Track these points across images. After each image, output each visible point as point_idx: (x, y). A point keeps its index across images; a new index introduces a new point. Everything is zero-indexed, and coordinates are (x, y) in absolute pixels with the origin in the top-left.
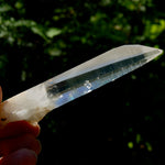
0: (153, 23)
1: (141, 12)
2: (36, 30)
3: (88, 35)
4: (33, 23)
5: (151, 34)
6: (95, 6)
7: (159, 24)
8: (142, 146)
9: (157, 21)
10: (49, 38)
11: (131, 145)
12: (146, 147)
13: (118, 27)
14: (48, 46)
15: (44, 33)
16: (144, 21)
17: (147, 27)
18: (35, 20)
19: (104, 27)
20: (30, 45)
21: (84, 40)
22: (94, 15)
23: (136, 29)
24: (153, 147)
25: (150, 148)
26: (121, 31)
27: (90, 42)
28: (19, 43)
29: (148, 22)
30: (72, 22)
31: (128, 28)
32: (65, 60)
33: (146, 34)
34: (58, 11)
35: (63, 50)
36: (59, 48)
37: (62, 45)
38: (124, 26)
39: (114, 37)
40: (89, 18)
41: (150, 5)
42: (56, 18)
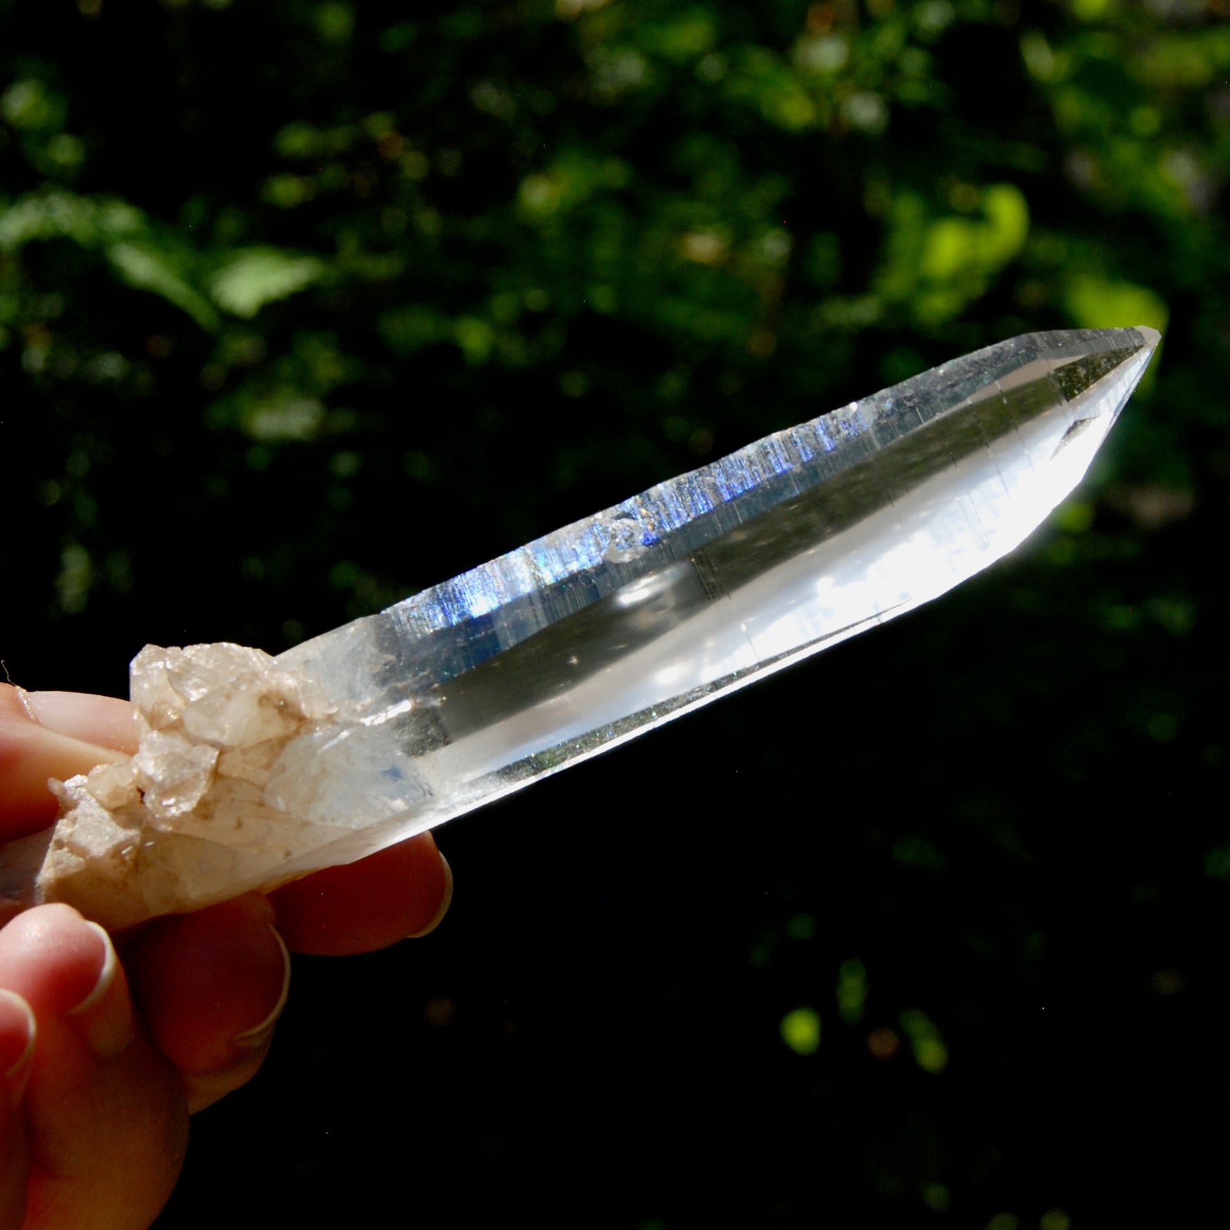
0: (939, 210)
1: (855, 139)
2: (139, 266)
3: (503, 305)
4: (122, 217)
5: (924, 285)
6: (543, 101)
7: (977, 217)
8: (882, 1044)
9: (960, 193)
10: (230, 319)
11: (801, 1030)
12: (906, 1048)
13: (704, 246)
14: (238, 376)
15: (198, 281)
16: (877, 195)
17: (902, 241)
18: (133, 198)
19: (605, 251)
20: (111, 366)
21: (475, 337)
22: (539, 164)
23: (826, 255)
24: (949, 1040)
25: (931, 1054)
26: (725, 269)
27: (516, 352)
28: (36, 356)
29: (906, 209)
30: (392, 220)
31: (773, 246)
32: (345, 464)
33: (894, 283)
34: (297, 140)
35: (334, 399)
36: (304, 384)
37: (327, 366)
38: (742, 235)
40: (508, 190)
41: (914, 90)
42: (286, 191)
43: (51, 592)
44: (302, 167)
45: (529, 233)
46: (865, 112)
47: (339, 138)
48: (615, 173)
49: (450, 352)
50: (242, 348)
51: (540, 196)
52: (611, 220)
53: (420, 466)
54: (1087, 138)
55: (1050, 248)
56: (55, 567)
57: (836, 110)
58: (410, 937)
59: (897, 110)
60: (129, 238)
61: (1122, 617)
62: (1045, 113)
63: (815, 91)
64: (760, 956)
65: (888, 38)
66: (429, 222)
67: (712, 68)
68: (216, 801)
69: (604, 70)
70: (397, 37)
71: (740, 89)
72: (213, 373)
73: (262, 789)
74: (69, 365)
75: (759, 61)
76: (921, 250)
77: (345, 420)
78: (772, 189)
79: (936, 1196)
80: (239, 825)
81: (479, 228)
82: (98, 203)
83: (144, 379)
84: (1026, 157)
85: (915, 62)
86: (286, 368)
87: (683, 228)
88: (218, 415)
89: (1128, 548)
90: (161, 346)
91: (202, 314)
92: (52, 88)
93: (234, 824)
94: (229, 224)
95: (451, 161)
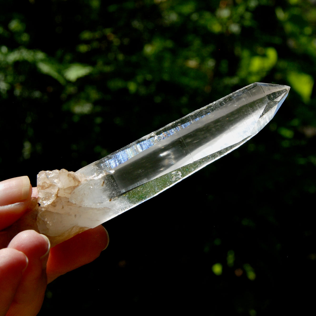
0: (254, 54)
1: (232, 36)
2: (45, 68)
3: (140, 78)
4: (40, 55)
5: (250, 74)
7: (264, 56)
8: (238, 273)
9: (259, 50)
10: (69, 82)
11: (217, 269)
12: (245, 274)
13: (192, 63)
14: (70, 97)
15: (60, 72)
16: (238, 50)
17: (244, 62)
18: (43, 50)
19: (167, 64)
20: (37, 94)
21: (132, 87)
22: (149, 42)
23: (224, 66)
24: (256, 272)
25: (251, 275)
26: (198, 69)
27: (143, 91)
28: (18, 91)
29: (245, 54)
30: (111, 56)
31: (211, 63)
32: (99, 120)
33: (242, 73)
34: (86, 35)
35: (95, 103)
36: (88, 99)
37: (94, 94)
38: (203, 60)
39: (185, 81)
40: (141, 48)
41: (248, 23)
42: (83, 48)
43: (21, 154)
44: (87, 42)
45: (146, 59)
46: (235, 28)
47: (97, 35)
48: (169, 44)
49: (125, 90)
50: (71, 90)
51: (149, 50)
52: (168, 56)
53: (118, 121)
54: (293, 35)
55: (283, 64)
56: (22, 147)
57: (227, 28)
59: (244, 29)
60: (42, 61)
61: (302, 161)
62: (282, 29)
63: (222, 23)
64: (207, 249)
65: (241, 9)
66: (121, 57)
67: (195, 17)
68: (57, 202)
69: (167, 17)
70: (112, 8)
71: (202, 22)
72: (64, 96)
74: (26, 94)
75: (207, 15)
76: (249, 65)
77: (98, 109)
78: (210, 48)
79: (253, 313)
81: (134, 58)
82: (34, 52)
83: (46, 97)
84: (277, 40)
85: (248, 15)
86: (83, 95)
87: (187, 58)
88: (65, 107)
89: (303, 143)
90: (51, 89)
91: (62, 81)
92: (22, 21)
94: (68, 57)
95: (126, 41)
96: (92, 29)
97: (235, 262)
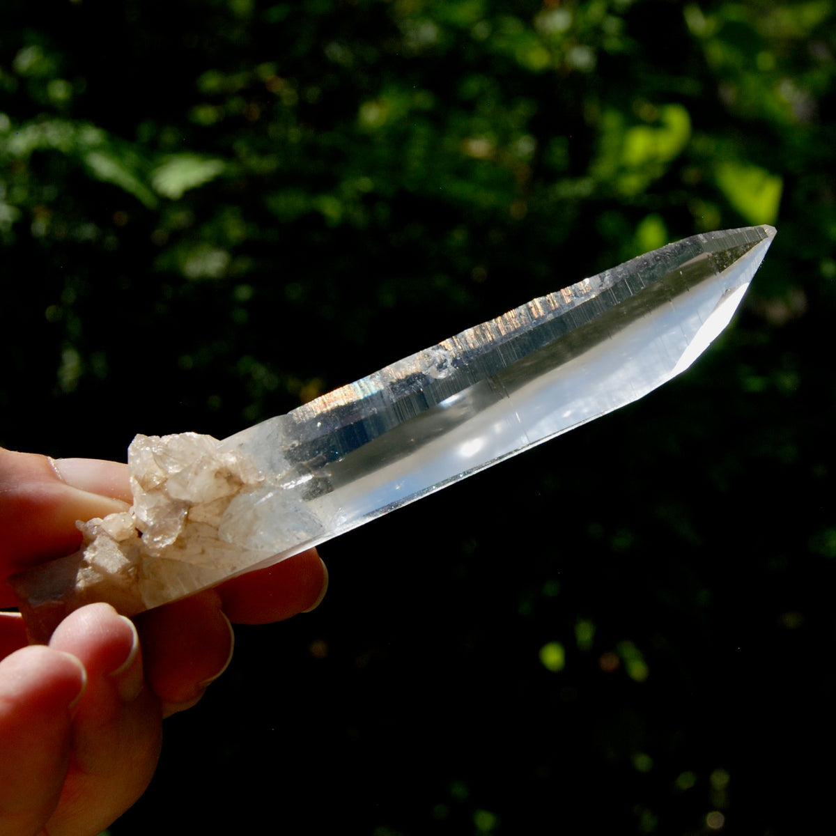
0: (633, 122)
1: (575, 76)
2: (105, 167)
4: (92, 135)
5: (623, 170)
6: (371, 54)
7: (657, 125)
8: (608, 663)
9: (646, 110)
10: (165, 201)
11: (553, 656)
12: (622, 668)
13: (479, 147)
14: (179, 237)
15: (144, 176)
16: (592, 109)
17: (609, 141)
18: (99, 123)
19: (417, 151)
20: (88, 231)
21: (331, 208)
22: (373, 94)
23: (559, 153)
24: (649, 660)
25: (638, 670)
26: (494, 161)
27: (359, 217)
28: (40, 226)
29: (611, 121)
31: (524, 146)
32: (244, 293)
33: (603, 169)
34: (211, 82)
35: (236, 251)
36: (220, 242)
37: (235, 229)
38: (504, 139)
39: (460, 189)
40: (352, 112)
41: (614, 44)
42: (206, 115)
43: (54, 379)
44: (217, 99)
45: (366, 139)
46: (581, 58)
47: (239, 80)
48: (423, 100)
49: (317, 218)
50: (179, 218)
51: (373, 115)
52: (422, 132)
53: (295, 292)
54: (728, 73)
55: (704, 145)
56: (58, 362)
57: (563, 55)
58: (304, 612)
59: (602, 56)
60: (96, 148)
61: (755, 384)
62: (701, 57)
63: (548, 45)
64: (525, 608)
65: (595, 11)
66: (295, 134)
67: (481, 31)
68: (188, 537)
69: (411, 34)
70: (276, 14)
71: (500, 44)
72: (160, 234)
73: (217, 529)
74: (62, 232)
75: (512, 26)
76: (621, 148)
77: (243, 265)
78: (523, 109)
79: (642, 762)
80: (203, 552)
81: (327, 140)
82: (77, 127)
83: (111, 240)
84: (689, 86)
85: (613, 25)
86: (208, 231)
87: (467, 134)
88: (162, 263)
89: (762, 338)
90: (122, 218)
91: (146, 198)
92: (48, 50)
93: (200, 551)
94: (169, 137)
95: (313, 93)
96: (225, 66)
97: (596, 637)
